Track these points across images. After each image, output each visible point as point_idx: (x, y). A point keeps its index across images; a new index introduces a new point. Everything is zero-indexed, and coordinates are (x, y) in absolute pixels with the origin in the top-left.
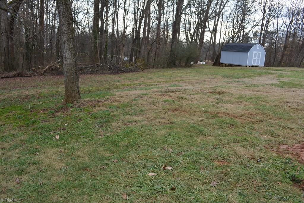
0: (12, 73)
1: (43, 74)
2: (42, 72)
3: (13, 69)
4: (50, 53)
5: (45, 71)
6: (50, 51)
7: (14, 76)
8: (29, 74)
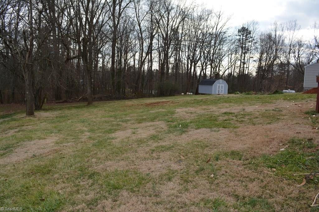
0: (61, 101)
1: (79, 101)
2: (78, 100)
3: (61, 99)
4: (82, 88)
5: (80, 100)
6: (82, 87)
7: (63, 102)
8: (71, 101)
